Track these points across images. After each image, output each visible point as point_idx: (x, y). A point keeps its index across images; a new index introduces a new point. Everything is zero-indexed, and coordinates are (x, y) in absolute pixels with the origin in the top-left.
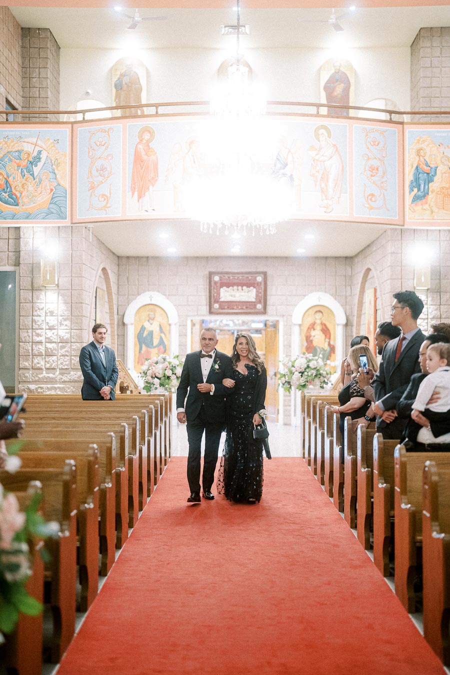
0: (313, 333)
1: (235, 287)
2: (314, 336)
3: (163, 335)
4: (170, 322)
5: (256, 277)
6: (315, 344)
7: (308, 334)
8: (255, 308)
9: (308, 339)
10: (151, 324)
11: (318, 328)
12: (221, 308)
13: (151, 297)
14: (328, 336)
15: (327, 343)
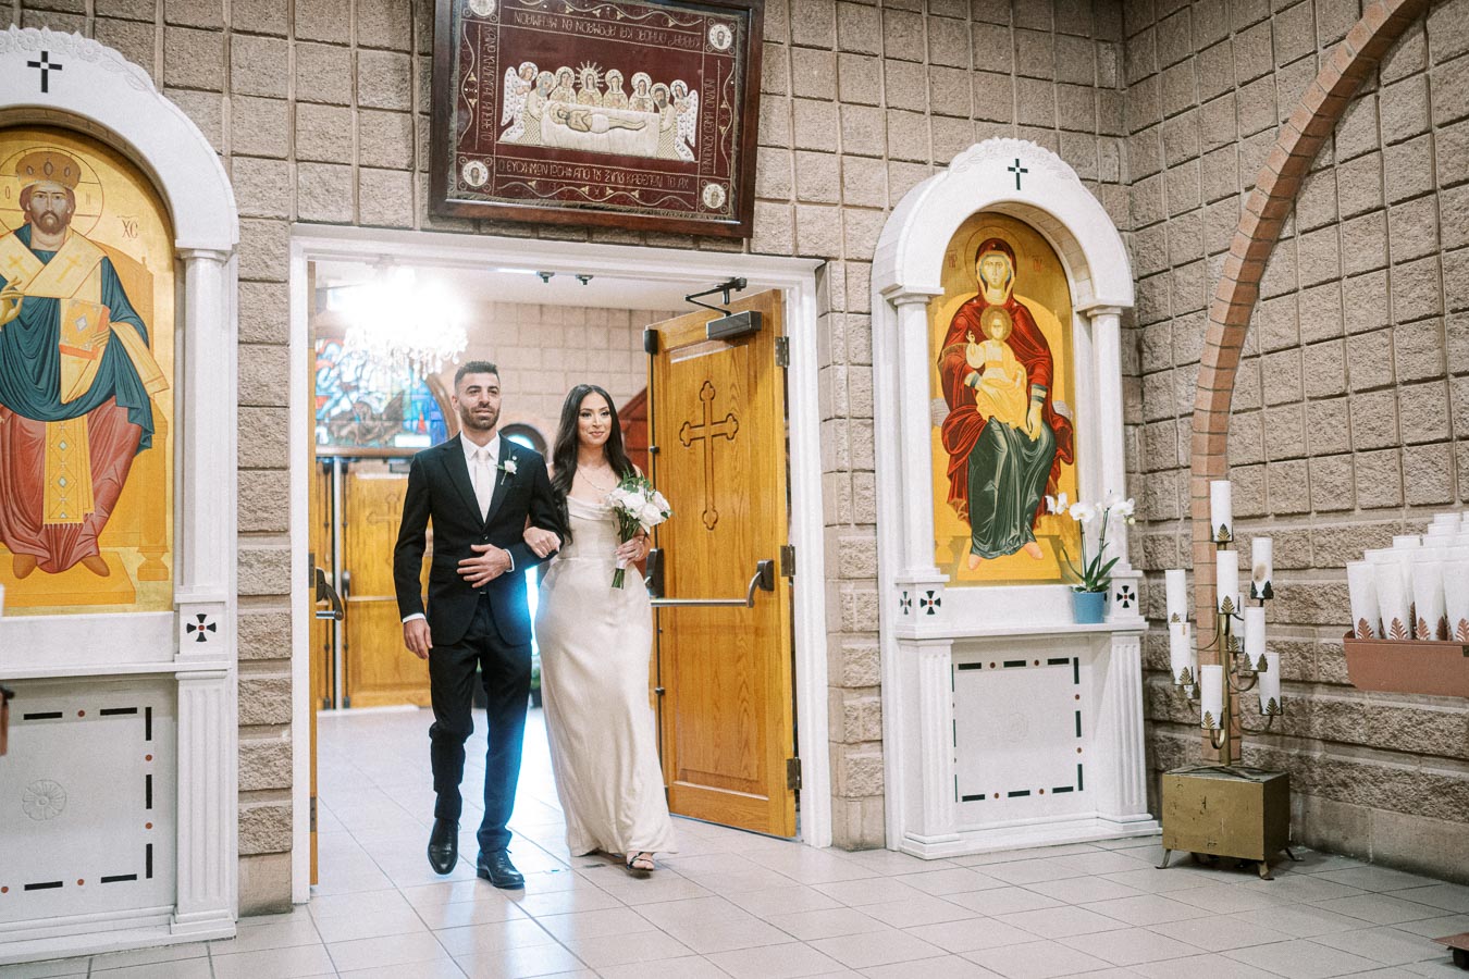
0: (975, 354)
1: (589, 72)
2: (981, 371)
3: (127, 334)
4: (181, 242)
5: (703, 29)
6: (984, 409)
7: (955, 359)
8: (694, 200)
9: (955, 384)
10: (45, 257)
11: (998, 327)
12: (503, 183)
13: (45, 67)
14: (1039, 371)
15: (1037, 407)
